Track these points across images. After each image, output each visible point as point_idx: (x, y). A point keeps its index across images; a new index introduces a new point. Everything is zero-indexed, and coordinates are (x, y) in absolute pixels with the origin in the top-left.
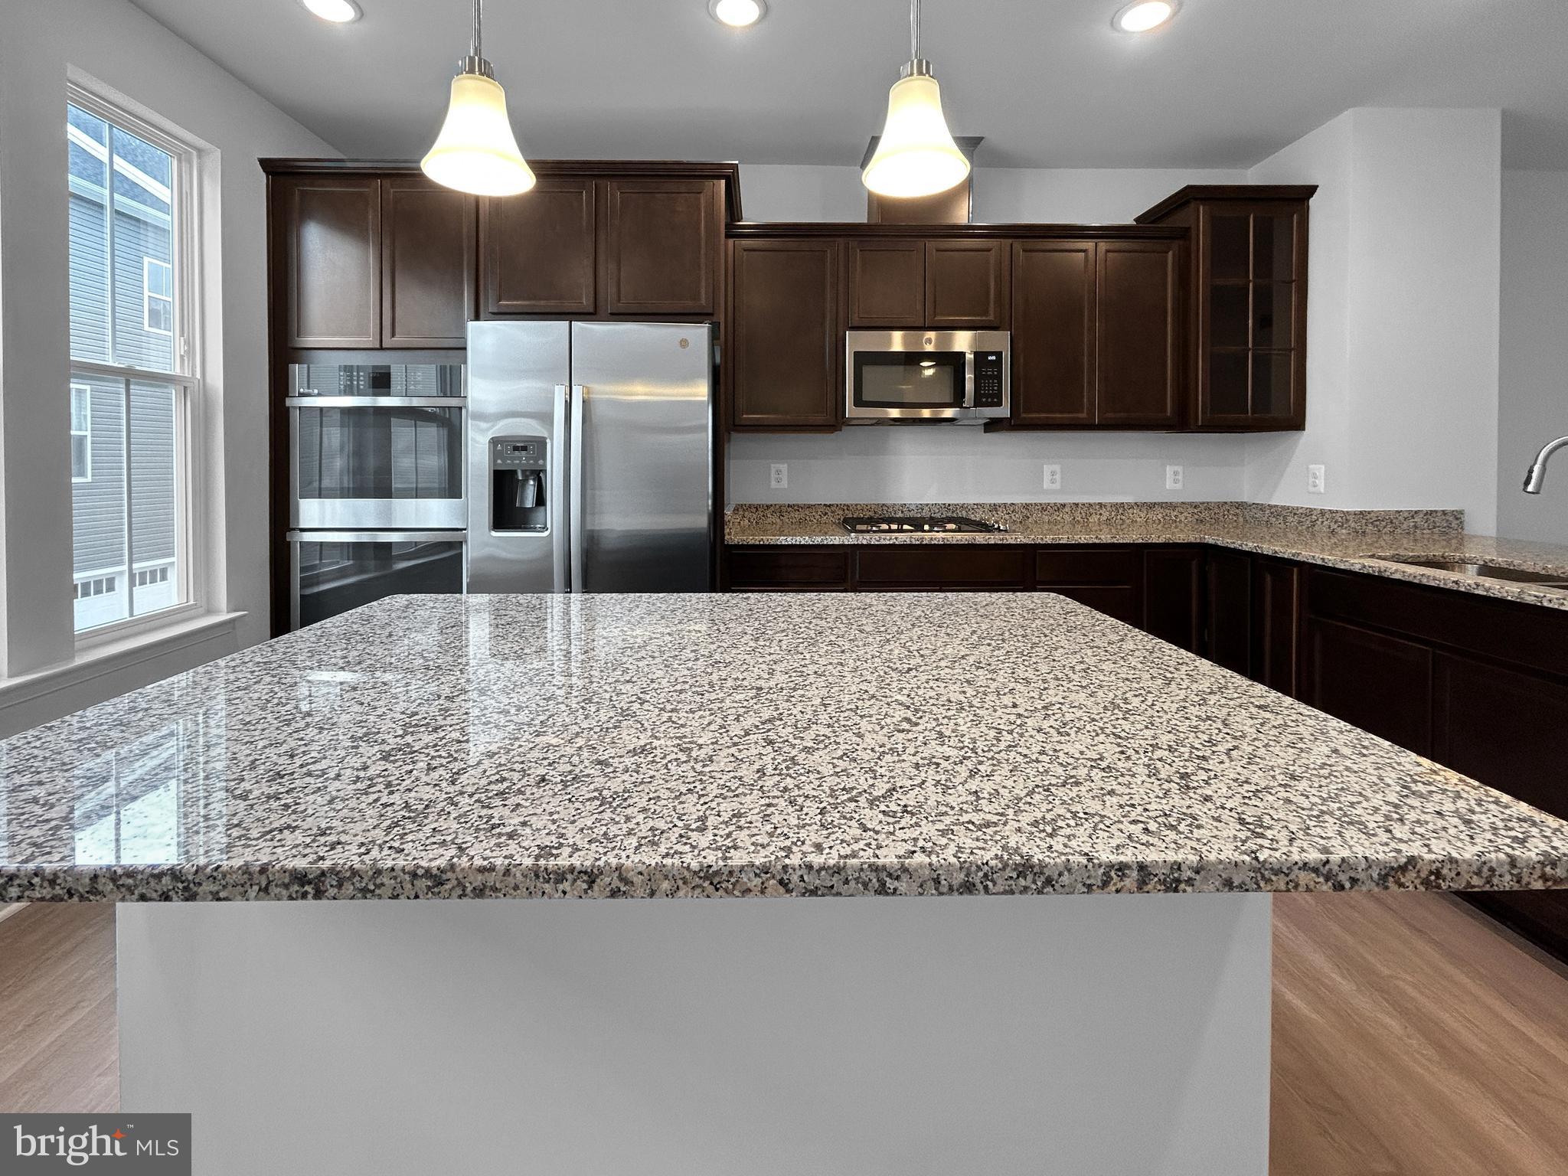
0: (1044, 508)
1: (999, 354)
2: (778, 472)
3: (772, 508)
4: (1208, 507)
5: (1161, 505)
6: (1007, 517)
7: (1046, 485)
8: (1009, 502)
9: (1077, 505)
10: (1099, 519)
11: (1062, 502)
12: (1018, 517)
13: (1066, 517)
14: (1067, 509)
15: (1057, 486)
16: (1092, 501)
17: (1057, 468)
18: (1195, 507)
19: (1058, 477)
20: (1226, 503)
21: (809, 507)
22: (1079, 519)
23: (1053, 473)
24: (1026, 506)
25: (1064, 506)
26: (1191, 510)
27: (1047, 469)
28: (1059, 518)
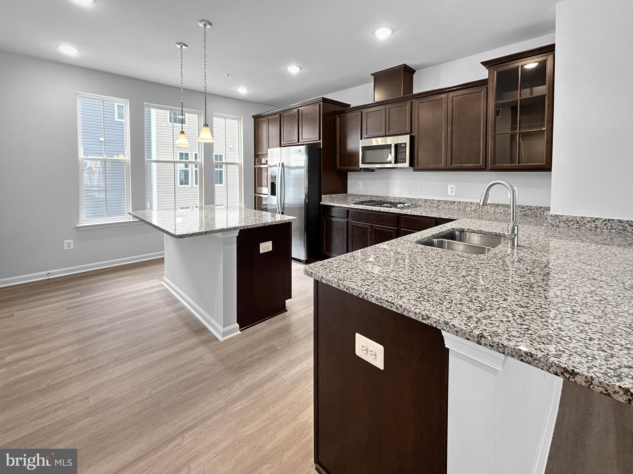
0: (446, 202)
1: (405, 144)
2: (360, 184)
3: (357, 196)
4: (530, 208)
5: (502, 205)
6: (431, 205)
7: (449, 193)
8: (432, 199)
9: (460, 202)
10: (471, 209)
11: (454, 200)
12: (435, 205)
13: (455, 207)
14: (456, 204)
15: (454, 194)
16: (467, 201)
17: (454, 186)
18: (522, 208)
19: (454, 190)
20: (542, 207)
21: (366, 196)
22: (461, 208)
23: (452, 188)
24: (439, 201)
25: (454, 202)
26: (520, 209)
27: (450, 186)
28: (452, 207)
